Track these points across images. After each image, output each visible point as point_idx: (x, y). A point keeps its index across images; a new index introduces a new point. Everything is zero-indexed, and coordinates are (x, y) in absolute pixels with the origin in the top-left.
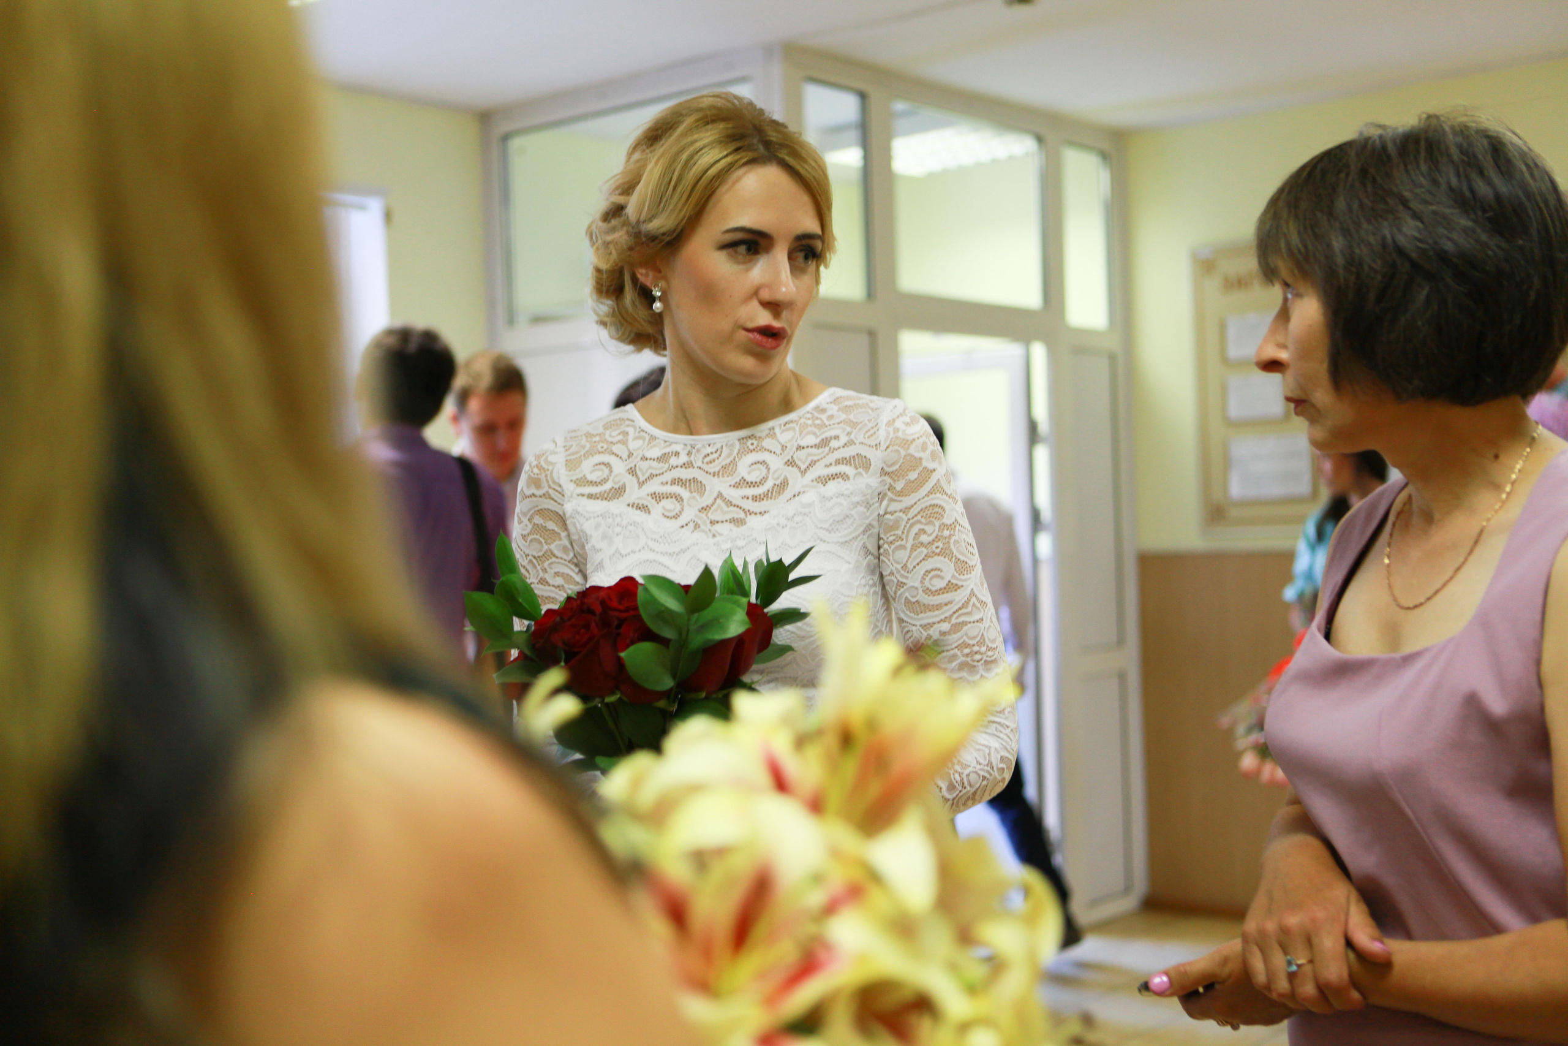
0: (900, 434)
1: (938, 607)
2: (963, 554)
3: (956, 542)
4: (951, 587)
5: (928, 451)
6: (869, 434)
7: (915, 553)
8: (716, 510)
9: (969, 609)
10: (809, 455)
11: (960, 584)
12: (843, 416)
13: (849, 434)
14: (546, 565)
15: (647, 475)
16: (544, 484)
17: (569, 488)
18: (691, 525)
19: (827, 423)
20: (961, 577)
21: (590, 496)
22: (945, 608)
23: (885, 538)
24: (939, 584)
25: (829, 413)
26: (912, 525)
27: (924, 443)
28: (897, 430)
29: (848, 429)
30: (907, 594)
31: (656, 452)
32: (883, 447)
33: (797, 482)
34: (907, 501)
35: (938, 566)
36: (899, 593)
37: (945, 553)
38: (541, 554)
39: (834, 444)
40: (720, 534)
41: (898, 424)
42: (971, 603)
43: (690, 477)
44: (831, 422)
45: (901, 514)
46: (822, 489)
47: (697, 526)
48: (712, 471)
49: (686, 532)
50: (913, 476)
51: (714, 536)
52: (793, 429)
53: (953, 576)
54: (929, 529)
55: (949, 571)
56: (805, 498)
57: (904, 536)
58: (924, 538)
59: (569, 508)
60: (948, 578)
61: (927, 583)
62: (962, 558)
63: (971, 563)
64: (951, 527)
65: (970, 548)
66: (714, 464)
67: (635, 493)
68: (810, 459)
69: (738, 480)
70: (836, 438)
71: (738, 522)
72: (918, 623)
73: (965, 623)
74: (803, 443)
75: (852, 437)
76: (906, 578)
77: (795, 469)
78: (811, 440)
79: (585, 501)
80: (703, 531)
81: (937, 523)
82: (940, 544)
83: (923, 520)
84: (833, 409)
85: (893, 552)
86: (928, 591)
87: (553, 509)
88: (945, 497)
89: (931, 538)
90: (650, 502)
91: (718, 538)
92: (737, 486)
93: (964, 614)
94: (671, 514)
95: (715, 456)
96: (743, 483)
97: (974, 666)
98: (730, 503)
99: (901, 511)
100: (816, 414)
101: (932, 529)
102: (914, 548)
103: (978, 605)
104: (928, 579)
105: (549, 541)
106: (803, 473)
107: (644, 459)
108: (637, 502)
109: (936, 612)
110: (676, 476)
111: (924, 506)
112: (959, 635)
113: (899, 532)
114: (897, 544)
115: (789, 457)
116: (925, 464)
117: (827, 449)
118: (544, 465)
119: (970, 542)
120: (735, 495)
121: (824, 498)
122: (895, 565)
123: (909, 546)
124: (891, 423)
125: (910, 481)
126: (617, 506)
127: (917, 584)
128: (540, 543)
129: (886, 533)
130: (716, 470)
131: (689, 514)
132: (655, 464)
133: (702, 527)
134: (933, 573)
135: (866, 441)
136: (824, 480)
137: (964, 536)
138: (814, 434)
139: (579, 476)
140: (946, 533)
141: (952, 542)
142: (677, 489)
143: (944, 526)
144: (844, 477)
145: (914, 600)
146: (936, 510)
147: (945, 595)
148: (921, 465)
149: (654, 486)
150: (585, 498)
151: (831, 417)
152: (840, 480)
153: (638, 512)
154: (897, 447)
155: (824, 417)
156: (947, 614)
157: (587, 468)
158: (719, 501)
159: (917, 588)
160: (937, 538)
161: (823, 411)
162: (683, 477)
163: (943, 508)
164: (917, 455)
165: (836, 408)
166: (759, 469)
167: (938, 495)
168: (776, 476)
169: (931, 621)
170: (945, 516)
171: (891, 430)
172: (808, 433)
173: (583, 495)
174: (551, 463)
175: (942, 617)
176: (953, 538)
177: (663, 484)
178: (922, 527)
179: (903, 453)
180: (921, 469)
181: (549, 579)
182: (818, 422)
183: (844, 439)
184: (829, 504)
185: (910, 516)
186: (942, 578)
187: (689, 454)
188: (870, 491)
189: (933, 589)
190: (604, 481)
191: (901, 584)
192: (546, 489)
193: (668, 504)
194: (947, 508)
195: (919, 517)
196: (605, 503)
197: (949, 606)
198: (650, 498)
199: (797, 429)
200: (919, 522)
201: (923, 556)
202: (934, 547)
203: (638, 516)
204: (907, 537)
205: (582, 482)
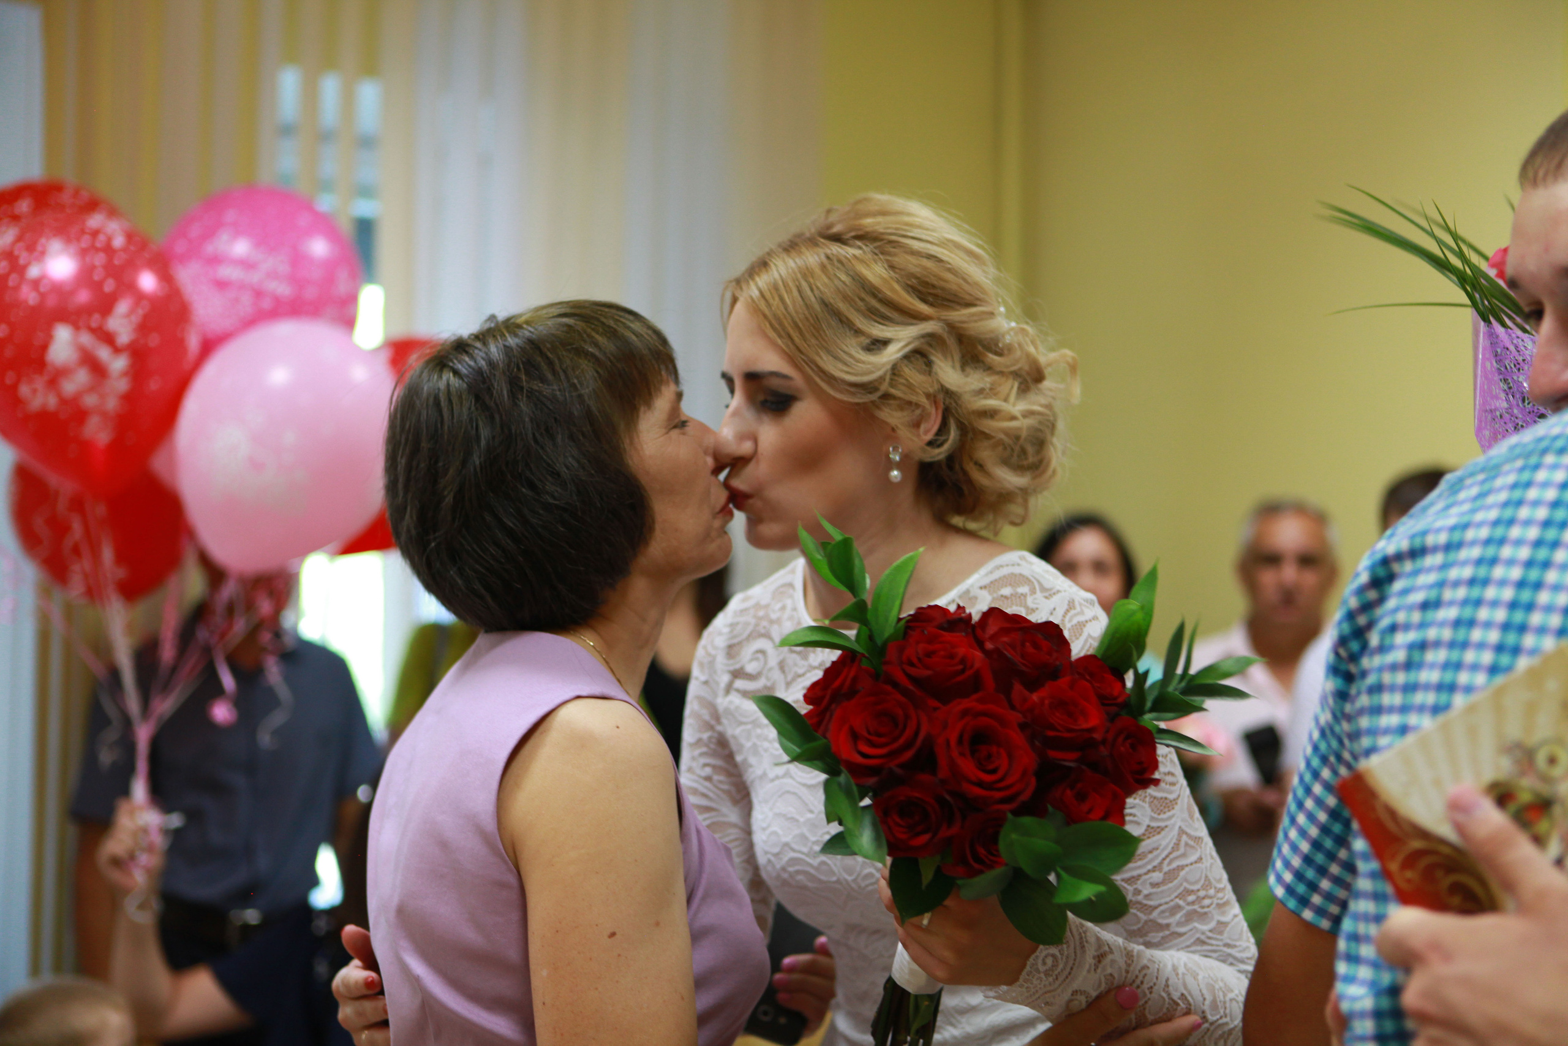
4: (1152, 831)
9: (1182, 850)
11: (1162, 824)
20: (1163, 816)
42: (1182, 843)
53: (1151, 819)
55: (1144, 813)
60: (1145, 822)
73: (1179, 868)
93: (1177, 857)
97: (1206, 913)
103: (1191, 843)
139: (737, 667)
150: (744, 695)
156: (1155, 863)
157: (745, 657)
169: (1135, 873)
173: (742, 691)
175: (1150, 867)
186: (1138, 823)
190: (760, 675)
197: (1155, 853)
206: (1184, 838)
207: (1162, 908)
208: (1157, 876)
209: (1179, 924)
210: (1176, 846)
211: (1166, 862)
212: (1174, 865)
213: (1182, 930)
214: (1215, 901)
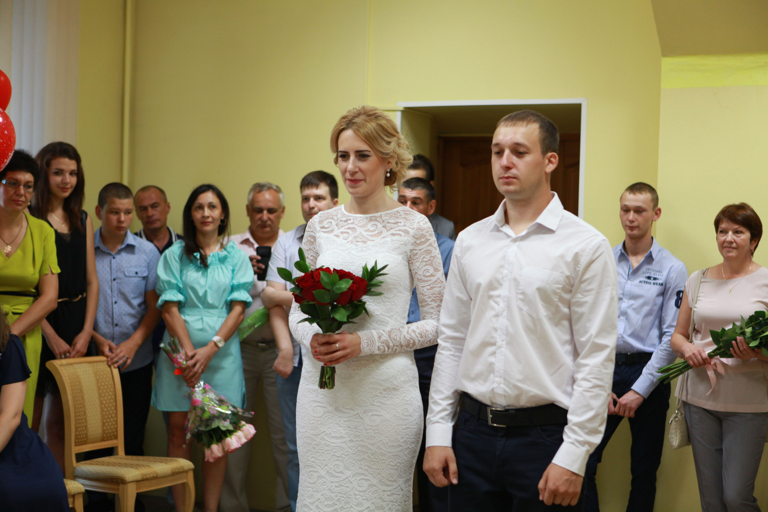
0: (421, 227)
1: (427, 281)
2: (437, 266)
3: (435, 262)
4: (432, 275)
5: (429, 233)
6: (411, 224)
7: (422, 264)
8: (358, 238)
9: (437, 283)
10: (391, 226)
11: (435, 275)
12: (404, 216)
13: (405, 222)
14: (309, 253)
15: (341, 226)
16: (312, 228)
17: (318, 229)
18: (350, 242)
19: (399, 217)
20: (436, 273)
21: (325, 232)
22: (429, 282)
23: (413, 258)
24: (428, 274)
25: (400, 214)
26: (422, 255)
27: (428, 231)
28: (420, 225)
29: (405, 221)
30: (418, 276)
31: (344, 219)
32: (415, 229)
33: (385, 233)
34: (420, 247)
35: (428, 269)
36: (416, 276)
37: (431, 265)
38: (308, 249)
39: (399, 224)
40: (359, 246)
41: (421, 223)
42: (438, 281)
43: (353, 227)
44: (400, 217)
45: (418, 251)
46: (393, 238)
47: (352, 242)
48: (359, 226)
49: (349, 244)
50: (423, 240)
51: (357, 246)
52: (388, 216)
53: (433, 272)
54: (426, 257)
55: (432, 271)
56: (387, 239)
57: (419, 258)
58: (425, 259)
59: (318, 235)
60: (431, 272)
61: (424, 273)
62: (436, 267)
63: (439, 269)
64: (434, 257)
65: (439, 264)
66: (361, 223)
67: (336, 232)
68: (391, 227)
69: (367, 229)
70: (401, 222)
71: (364, 242)
72: (420, 286)
73: (435, 287)
74: (390, 221)
75: (406, 224)
76: (418, 271)
77: (385, 229)
78: (392, 221)
79: (322, 233)
80: (354, 244)
81: (429, 256)
82: (429, 262)
83: (425, 254)
84: (402, 213)
85: (415, 262)
86: (424, 276)
87: (313, 235)
88: (432, 248)
89: (427, 260)
90: (340, 235)
91: (358, 247)
92: (366, 231)
93: (435, 284)
94: (345, 238)
95: (361, 221)
96: (368, 230)
97: (436, 301)
98: (363, 236)
99: (418, 250)
100: (396, 213)
101: (428, 257)
102: (421, 262)
103: (440, 282)
104: (425, 272)
105: (311, 245)
106: (388, 231)
107: (341, 221)
108: (337, 234)
109: (426, 283)
110: (349, 227)
111: (426, 250)
112: (432, 290)
113: (417, 257)
114: (416, 260)
115: (384, 225)
116: (427, 237)
117: (397, 225)
118: (313, 223)
119: (439, 262)
120: (365, 234)
121: (393, 240)
122: (416, 267)
123: (420, 261)
124: (418, 223)
125: (422, 242)
126: (331, 235)
127: (421, 273)
128: (308, 245)
129: (413, 256)
130: (361, 225)
131: (350, 238)
132: (343, 223)
133: (354, 243)
134: (427, 271)
135: (410, 226)
136: (393, 235)
137: (438, 261)
138: (394, 219)
139: (322, 226)
140: (432, 259)
141: (433, 262)
142: (348, 231)
143: (431, 257)
144: (400, 235)
145: (420, 278)
146: (429, 251)
147: (430, 278)
148: (426, 237)
149: (342, 230)
150: (323, 232)
151: (401, 215)
152: (399, 236)
153: (336, 237)
154: (419, 231)
155: (398, 215)
156: (429, 284)
157: (325, 224)
158: (360, 235)
159: (421, 275)
160: (429, 260)
161: (399, 212)
162: (351, 227)
163: (432, 252)
164: (425, 234)
165: (403, 213)
166: (374, 227)
167: (430, 247)
168: (379, 230)
169: (424, 285)
170: (432, 254)
171: (418, 225)
172: (392, 219)
173: (322, 231)
174: (315, 222)
175: (428, 284)
176: (434, 261)
177: (345, 229)
178: (425, 256)
179: (421, 233)
180: (426, 238)
181: (309, 257)
182: (396, 216)
183: (403, 224)
184: (394, 242)
185: (421, 252)
186: (429, 272)
187: (354, 220)
188: (408, 241)
189: (426, 275)
190: (329, 227)
191: (416, 273)
192: (312, 229)
193: (345, 235)
194: (433, 251)
195: (424, 253)
196: (328, 234)
197: (431, 281)
198: (340, 233)
199: (389, 216)
200: (424, 254)
201: (424, 265)
202: (427, 263)
203: (336, 238)
204: (420, 258)
205: (323, 227)
206: (439, 280)
207: (427, 296)
208: (429, 287)
209: (430, 302)
210: (436, 281)
211: (432, 284)
212: (433, 286)
213: (430, 303)
214: (440, 299)
